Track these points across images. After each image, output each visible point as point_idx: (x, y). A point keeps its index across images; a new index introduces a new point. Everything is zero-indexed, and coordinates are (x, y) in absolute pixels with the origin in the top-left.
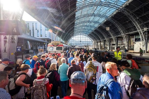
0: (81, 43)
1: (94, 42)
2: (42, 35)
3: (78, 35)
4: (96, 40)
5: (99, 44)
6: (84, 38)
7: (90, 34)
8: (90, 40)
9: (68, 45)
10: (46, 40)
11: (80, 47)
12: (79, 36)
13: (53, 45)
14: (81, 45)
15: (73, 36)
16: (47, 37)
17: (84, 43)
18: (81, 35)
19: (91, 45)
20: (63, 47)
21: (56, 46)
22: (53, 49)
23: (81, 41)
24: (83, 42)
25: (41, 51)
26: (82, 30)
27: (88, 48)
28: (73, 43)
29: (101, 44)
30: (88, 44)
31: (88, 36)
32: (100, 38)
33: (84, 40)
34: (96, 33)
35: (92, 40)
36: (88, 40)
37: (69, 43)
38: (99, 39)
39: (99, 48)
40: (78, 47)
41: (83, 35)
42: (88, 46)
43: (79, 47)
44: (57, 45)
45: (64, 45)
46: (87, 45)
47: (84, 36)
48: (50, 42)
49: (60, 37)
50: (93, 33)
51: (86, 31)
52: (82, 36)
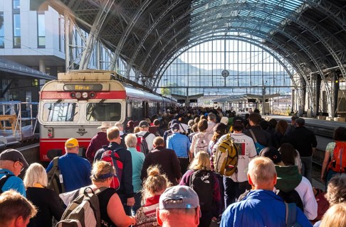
0: (230, 82)
1: (297, 77)
2: (19, 38)
3: (213, 38)
4: (312, 65)
5: (327, 86)
6: (244, 57)
7: (277, 35)
8: (280, 68)
9: (160, 91)
10: (42, 68)
11: (222, 101)
12: (219, 45)
13: (72, 94)
14: (230, 93)
15: (185, 43)
16: (49, 51)
17: (244, 82)
18: (226, 38)
19: (282, 91)
20: (123, 102)
21: (85, 95)
22: (73, 113)
23: (225, 74)
24: (239, 75)
25: (8, 124)
26: (235, 13)
27: (266, 108)
28: (184, 82)
29: (337, 86)
30: (264, 88)
31: (267, 43)
32: (333, 54)
33: (244, 69)
34: (312, 30)
35: (289, 66)
36: (268, 69)
37: (162, 84)
38: (330, 61)
39: (330, 111)
40: (211, 105)
41: (239, 38)
42: (264, 99)
43: (219, 105)
44: (92, 94)
45: (130, 91)
46: (259, 92)
47: (244, 46)
48: (55, 77)
49: (113, 50)
50: (292, 27)
51: (258, 15)
52: (232, 44)
